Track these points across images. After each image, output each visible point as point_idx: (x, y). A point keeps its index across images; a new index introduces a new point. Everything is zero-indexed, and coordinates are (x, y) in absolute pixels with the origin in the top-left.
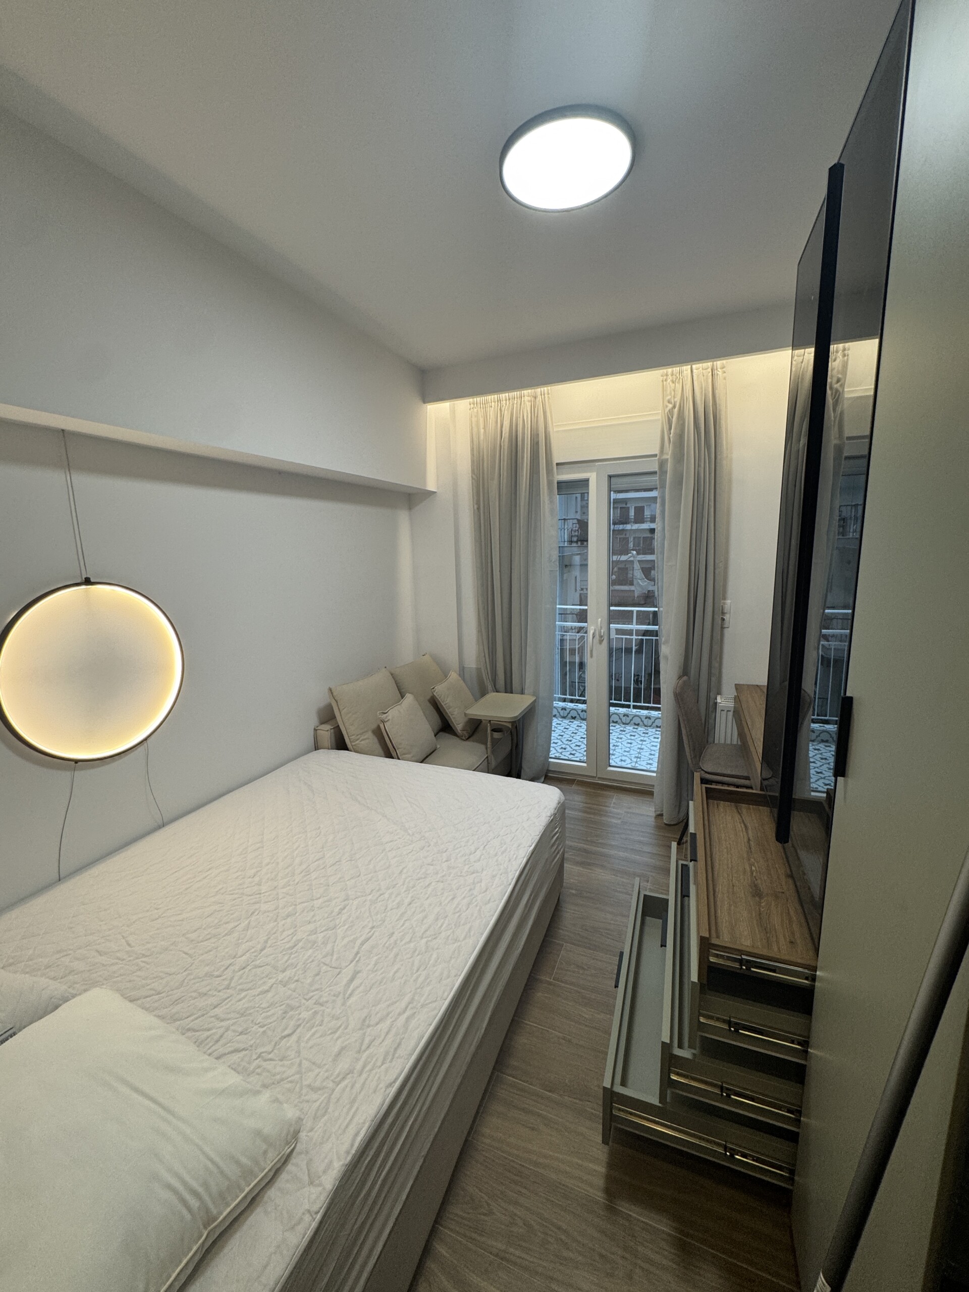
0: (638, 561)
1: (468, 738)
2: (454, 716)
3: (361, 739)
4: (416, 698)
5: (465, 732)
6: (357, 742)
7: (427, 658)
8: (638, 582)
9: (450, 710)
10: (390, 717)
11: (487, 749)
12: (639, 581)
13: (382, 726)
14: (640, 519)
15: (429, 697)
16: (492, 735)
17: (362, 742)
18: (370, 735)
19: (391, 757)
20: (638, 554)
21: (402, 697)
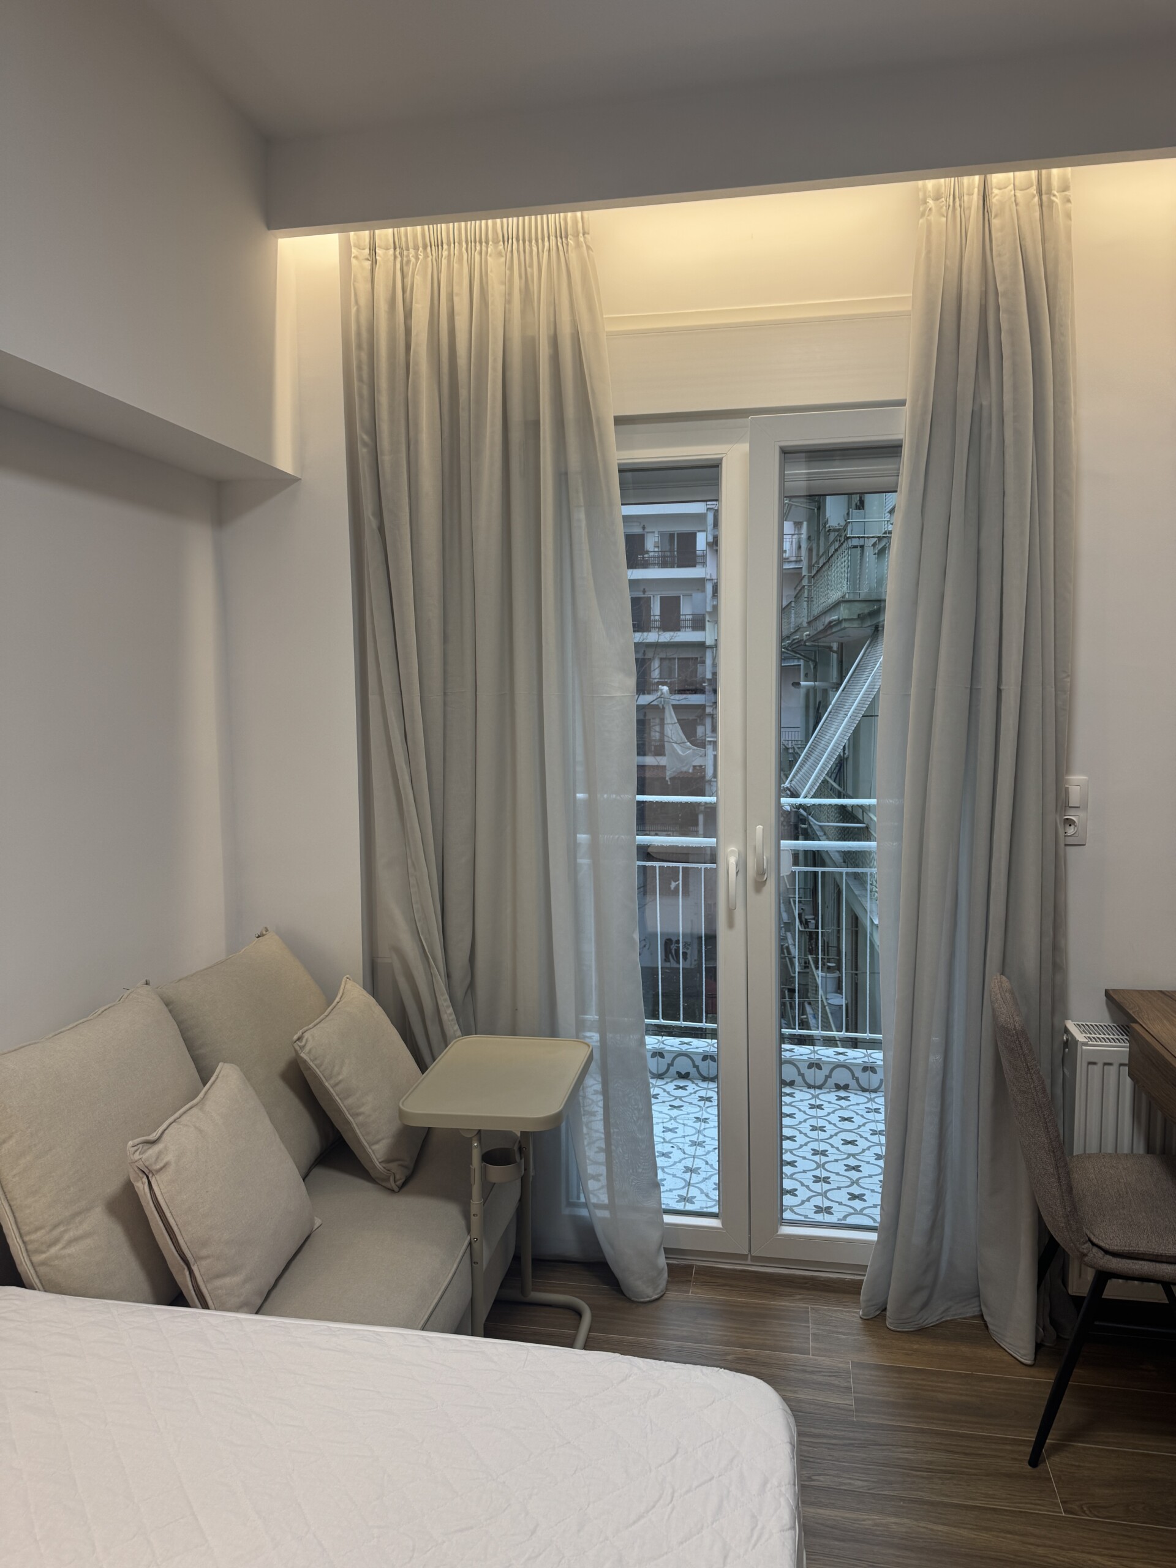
0: (673, 705)
1: (404, 1184)
2: (361, 1118)
3: (66, 1237)
4: (248, 1075)
5: (393, 1166)
6: (53, 1250)
7: (271, 945)
8: (674, 750)
9: (349, 1101)
10: (169, 1157)
11: (467, 1215)
12: (675, 745)
13: (141, 1187)
14: (670, 621)
15: (281, 1064)
16: (484, 1174)
17: (71, 1250)
18: (98, 1221)
19: (177, 1299)
20: (672, 691)
21: (205, 1075)
